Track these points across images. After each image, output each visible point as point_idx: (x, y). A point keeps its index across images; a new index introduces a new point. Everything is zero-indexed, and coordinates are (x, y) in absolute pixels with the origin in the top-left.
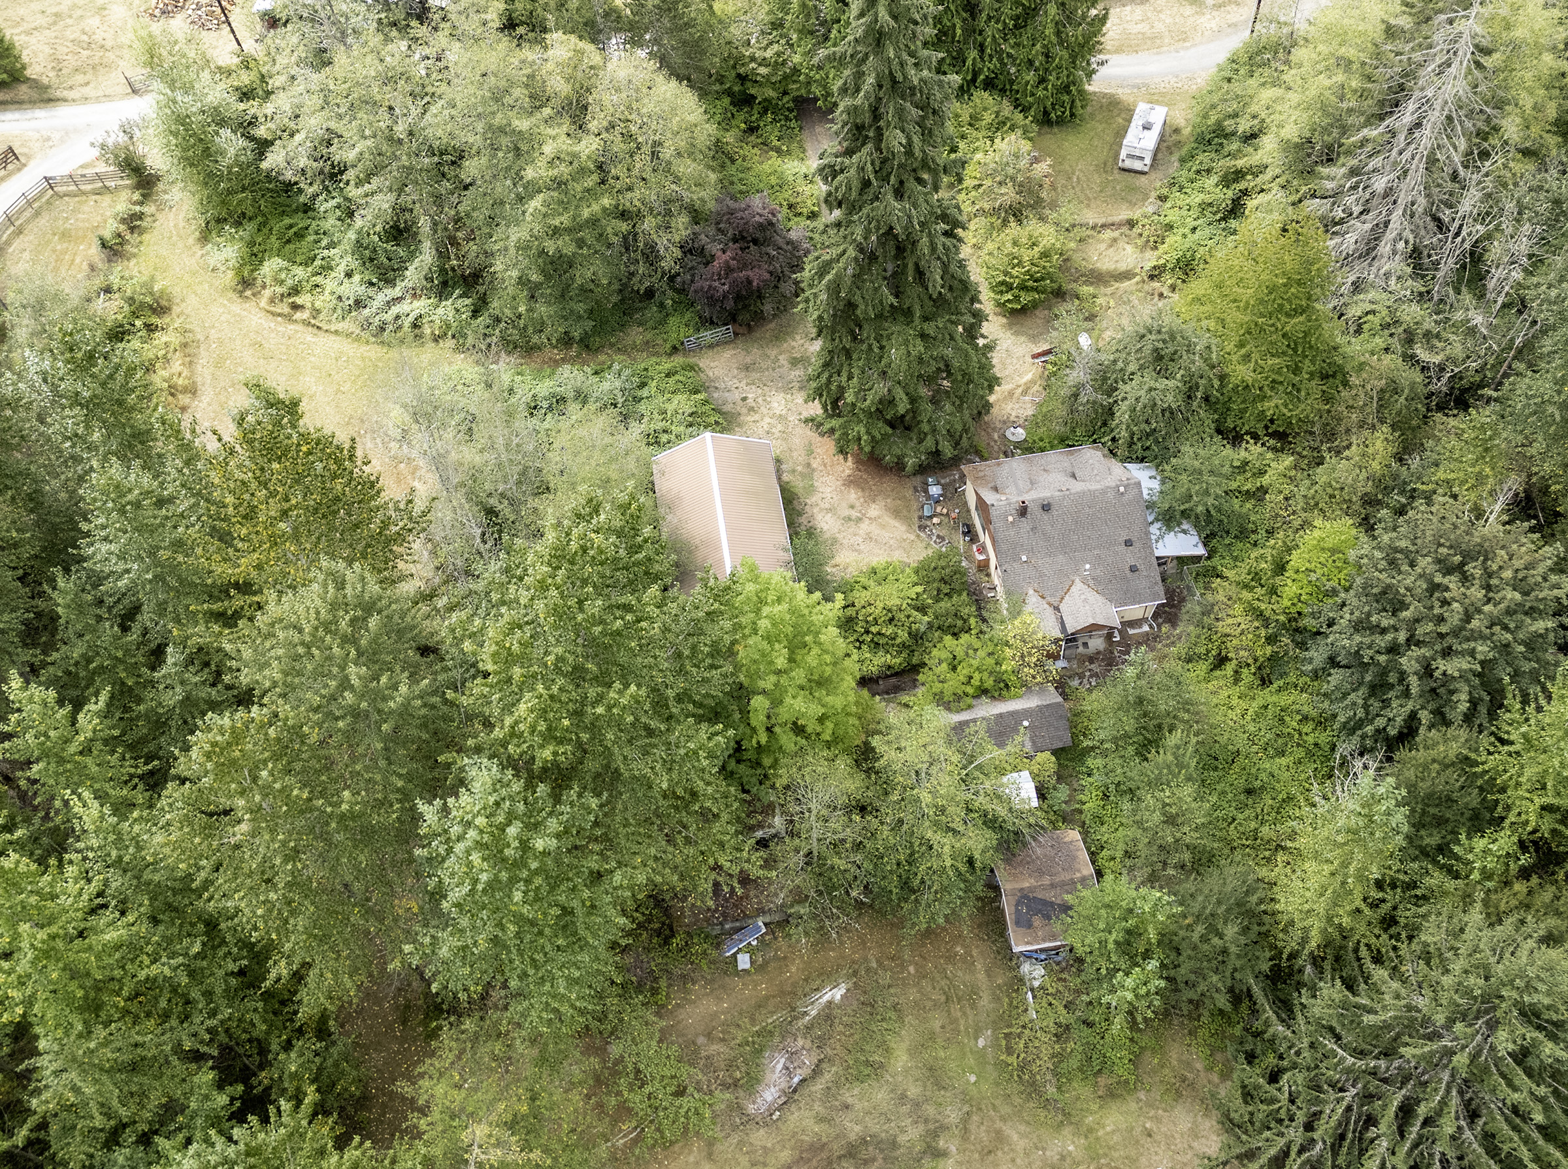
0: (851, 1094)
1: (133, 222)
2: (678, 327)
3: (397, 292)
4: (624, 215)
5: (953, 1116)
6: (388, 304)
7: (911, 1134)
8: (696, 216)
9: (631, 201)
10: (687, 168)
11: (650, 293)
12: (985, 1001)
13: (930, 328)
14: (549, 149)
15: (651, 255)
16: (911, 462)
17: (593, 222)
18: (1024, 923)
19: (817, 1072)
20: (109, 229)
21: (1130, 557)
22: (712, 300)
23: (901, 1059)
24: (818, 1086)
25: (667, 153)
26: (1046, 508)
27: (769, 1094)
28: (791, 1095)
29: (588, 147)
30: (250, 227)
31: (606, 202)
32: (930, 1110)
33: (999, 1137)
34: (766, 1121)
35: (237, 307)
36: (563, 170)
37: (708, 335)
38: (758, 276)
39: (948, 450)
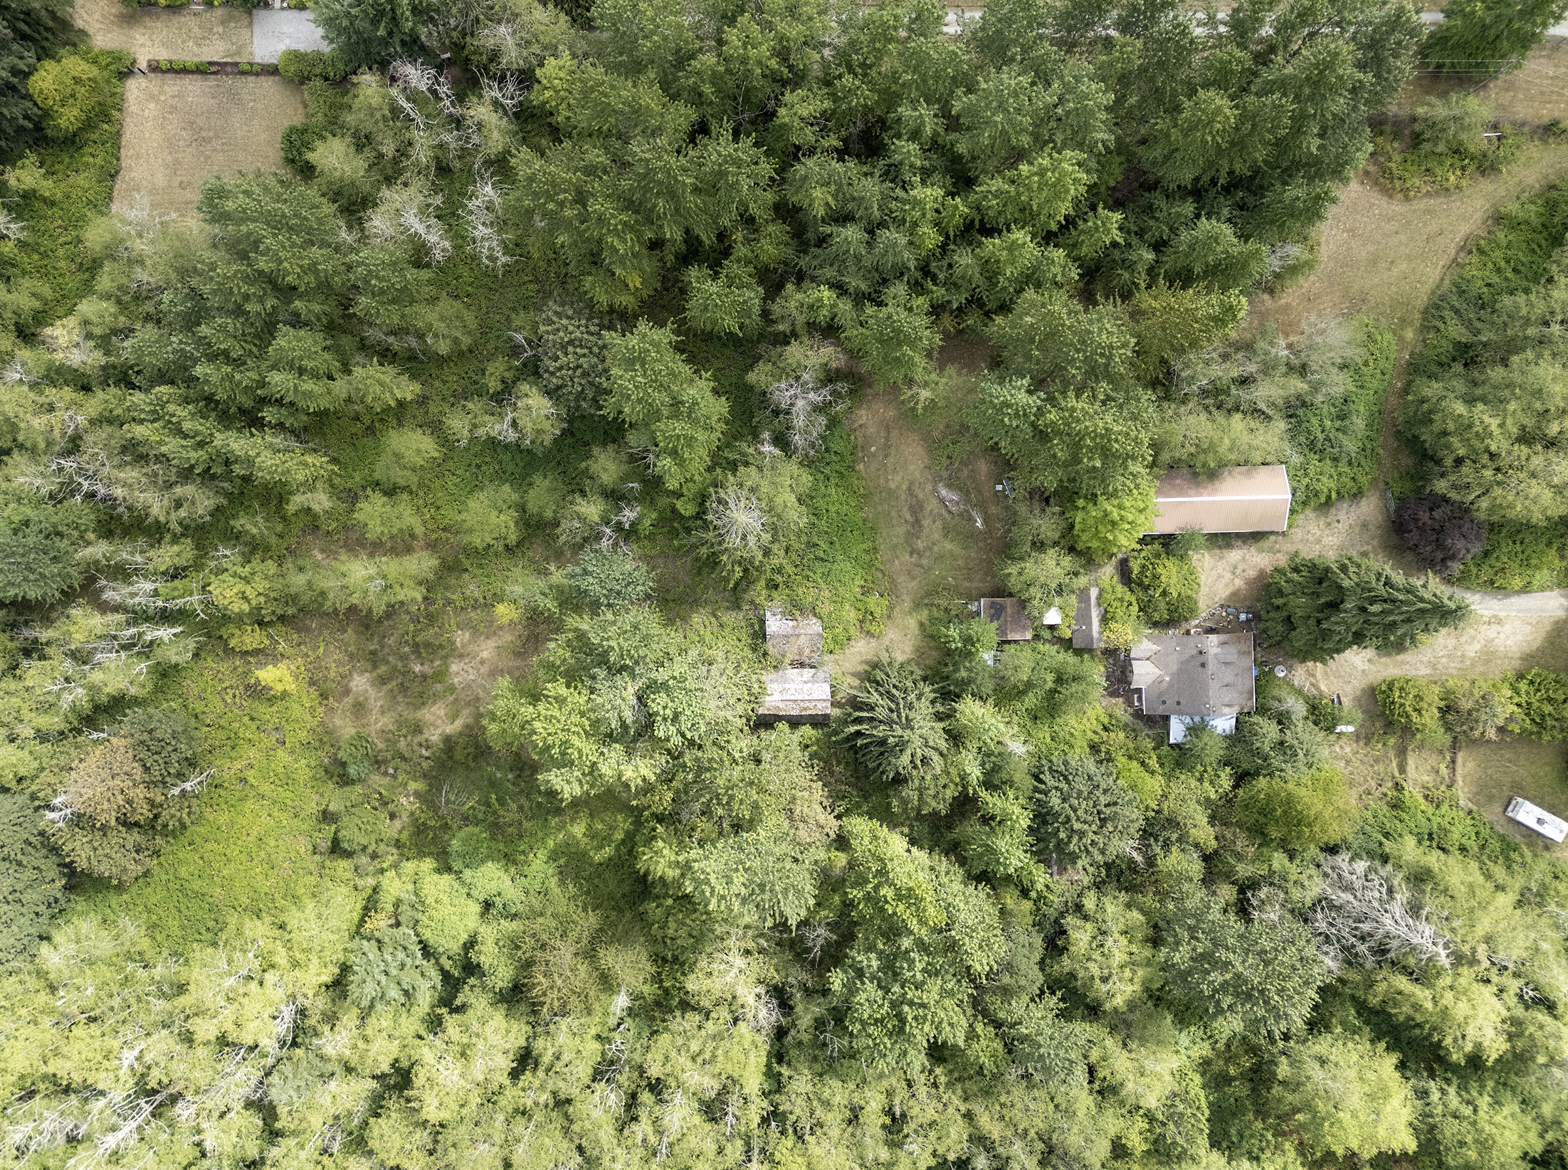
0: (939, 524)
2: (1400, 488)
5: (925, 562)
7: (920, 544)
12: (966, 584)
18: (992, 605)
19: (950, 512)
21: (1172, 701)
23: (948, 546)
24: (944, 512)
26: (1203, 666)
27: (944, 492)
28: (942, 501)
32: (928, 554)
33: (913, 578)
39: (1261, 627)
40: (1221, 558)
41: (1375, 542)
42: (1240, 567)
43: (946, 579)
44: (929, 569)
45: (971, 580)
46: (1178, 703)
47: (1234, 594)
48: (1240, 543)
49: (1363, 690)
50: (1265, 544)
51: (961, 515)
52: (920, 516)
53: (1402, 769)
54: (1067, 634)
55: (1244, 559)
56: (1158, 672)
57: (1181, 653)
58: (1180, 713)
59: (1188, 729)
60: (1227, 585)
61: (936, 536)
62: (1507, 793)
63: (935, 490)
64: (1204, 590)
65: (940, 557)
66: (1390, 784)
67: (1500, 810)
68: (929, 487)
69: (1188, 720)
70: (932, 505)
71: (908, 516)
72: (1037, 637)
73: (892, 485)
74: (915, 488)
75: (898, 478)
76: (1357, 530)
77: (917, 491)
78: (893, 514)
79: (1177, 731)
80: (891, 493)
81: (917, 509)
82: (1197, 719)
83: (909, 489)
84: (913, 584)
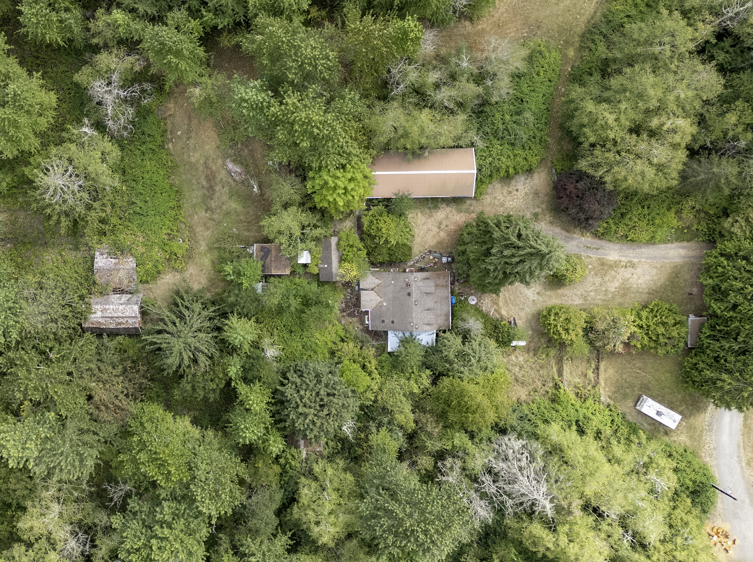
12: (246, 233)
18: (261, 249)
21: (388, 321)
23: (233, 205)
24: (230, 180)
26: (410, 295)
27: (230, 166)
28: (229, 172)
32: (219, 211)
40: (430, 216)
41: (544, 206)
42: (444, 223)
43: (232, 229)
44: (220, 222)
45: (249, 230)
46: (393, 322)
47: (440, 243)
48: (444, 205)
49: (533, 315)
50: (465, 206)
51: (243, 182)
52: (213, 183)
53: (560, 374)
54: (315, 270)
55: (447, 217)
56: (379, 299)
57: (395, 285)
58: (395, 330)
59: (401, 341)
60: (434, 236)
61: (225, 198)
62: (637, 392)
63: (224, 164)
64: (418, 240)
65: (228, 214)
66: (551, 385)
67: (632, 404)
68: (220, 162)
69: (401, 335)
70: (222, 175)
71: (204, 183)
72: (293, 273)
73: (193, 160)
74: (210, 162)
75: (197, 155)
76: (531, 197)
77: (211, 165)
78: (194, 181)
79: (393, 343)
80: (193, 166)
81: (211, 178)
82: (407, 334)
83: (205, 163)
84: (208, 233)
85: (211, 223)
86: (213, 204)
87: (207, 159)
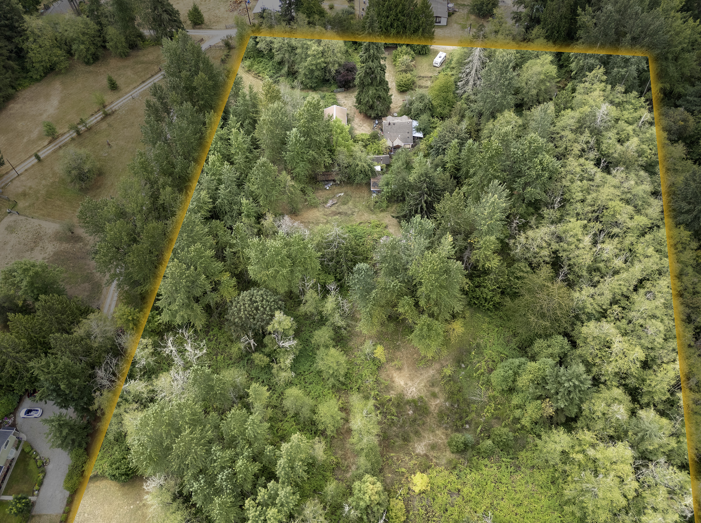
0: (341, 206)
1: (227, 56)
2: (333, 88)
3: (279, 75)
4: (326, 63)
5: (356, 210)
6: (277, 78)
8: (340, 65)
9: (328, 60)
10: (339, 55)
11: (329, 80)
12: (365, 198)
13: (377, 88)
14: (313, 48)
15: (330, 72)
16: (373, 115)
17: (319, 63)
18: (374, 186)
19: (336, 203)
20: (223, 57)
21: (408, 135)
22: (340, 82)
23: (350, 204)
24: (336, 205)
25: (335, 51)
26: (394, 124)
27: (329, 205)
28: (332, 205)
29: (321, 48)
30: (252, 59)
31: (322, 60)
32: (353, 210)
33: (363, 214)
34: (328, 208)
35: (247, 75)
36: (315, 53)
37: (339, 90)
38: (350, 78)
39: (380, 115)
42: (360, 125)
43: (363, 205)
44: (359, 209)
51: (338, 200)
52: (338, 212)
54: (384, 165)
55: (357, 124)
58: (412, 134)
59: (418, 131)
61: (346, 207)
65: (355, 206)
68: (326, 210)
69: (414, 132)
75: (322, 219)
76: (347, 98)
77: (328, 213)
79: (419, 135)
81: (335, 213)
82: (414, 129)
84: (366, 215)
85: (360, 213)
86: (350, 212)
87: (324, 215)
